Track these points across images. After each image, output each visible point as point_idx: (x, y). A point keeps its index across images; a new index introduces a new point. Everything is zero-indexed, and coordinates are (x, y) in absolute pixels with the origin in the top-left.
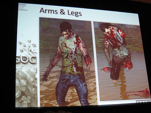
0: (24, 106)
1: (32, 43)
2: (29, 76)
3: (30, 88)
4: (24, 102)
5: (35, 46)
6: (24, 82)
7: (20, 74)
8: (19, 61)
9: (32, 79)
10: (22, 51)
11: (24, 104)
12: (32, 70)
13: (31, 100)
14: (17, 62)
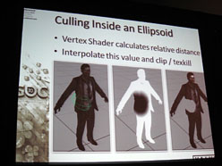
0: (29, 161)
1: (42, 67)
2: (36, 116)
3: (37, 134)
4: (29, 155)
5: (47, 72)
6: (29, 125)
7: (24, 113)
8: (23, 94)
9: (41, 121)
10: (28, 79)
11: (28, 157)
12: (42, 108)
13: (39, 152)
14: (19, 95)
